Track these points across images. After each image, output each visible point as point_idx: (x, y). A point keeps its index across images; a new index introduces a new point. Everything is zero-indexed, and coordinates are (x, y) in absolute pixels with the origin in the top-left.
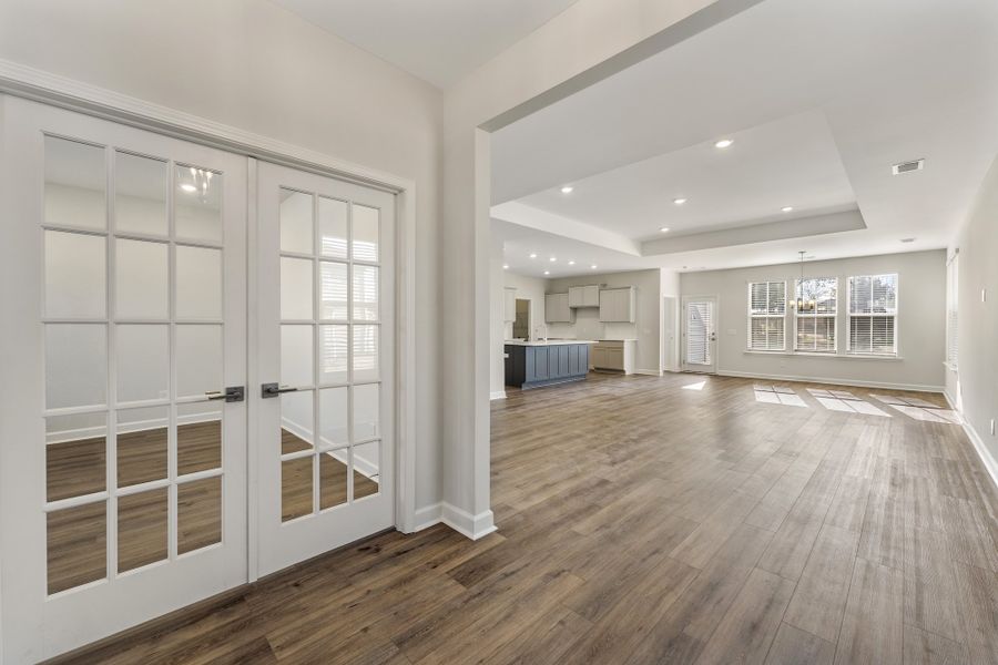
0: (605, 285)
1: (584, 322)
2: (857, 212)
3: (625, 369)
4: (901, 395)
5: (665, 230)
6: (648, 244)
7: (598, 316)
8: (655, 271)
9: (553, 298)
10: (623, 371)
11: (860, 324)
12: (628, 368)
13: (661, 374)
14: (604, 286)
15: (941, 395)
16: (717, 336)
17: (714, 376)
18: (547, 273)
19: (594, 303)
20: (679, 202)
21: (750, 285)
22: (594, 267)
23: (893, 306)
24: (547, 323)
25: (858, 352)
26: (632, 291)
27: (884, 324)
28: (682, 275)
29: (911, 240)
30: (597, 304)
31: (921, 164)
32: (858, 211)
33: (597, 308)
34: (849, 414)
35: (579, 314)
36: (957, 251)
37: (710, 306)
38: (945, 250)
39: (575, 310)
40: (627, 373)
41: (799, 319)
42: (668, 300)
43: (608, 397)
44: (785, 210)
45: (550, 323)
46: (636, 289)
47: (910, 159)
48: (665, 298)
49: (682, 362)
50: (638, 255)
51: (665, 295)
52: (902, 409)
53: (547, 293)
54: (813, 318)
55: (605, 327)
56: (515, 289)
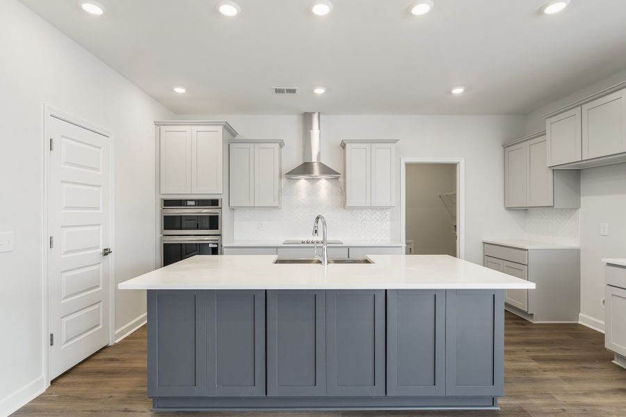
45: (521, 210)
53: (508, 143)
56: (394, 142)
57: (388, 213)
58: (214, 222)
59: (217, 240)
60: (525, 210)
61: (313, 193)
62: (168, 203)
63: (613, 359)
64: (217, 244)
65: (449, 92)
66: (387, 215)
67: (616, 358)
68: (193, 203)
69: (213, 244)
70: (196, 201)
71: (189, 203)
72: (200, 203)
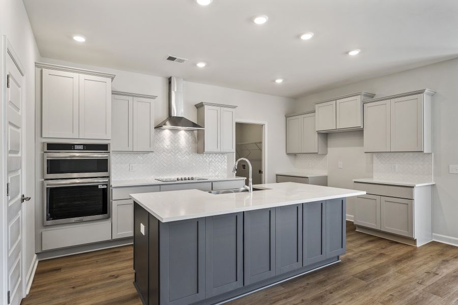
0: (372, 96)
1: (340, 152)
3: (416, 236)
7: (362, 145)
9: (296, 121)
10: (415, 241)
12: (421, 237)
14: (370, 97)
19: (356, 123)
24: (288, 154)
26: (426, 98)
30: (358, 124)
33: (358, 132)
35: (331, 142)
39: (326, 136)
40: (419, 245)
45: (293, 155)
46: (433, 95)
53: (289, 115)
55: (372, 158)
56: (234, 107)
57: (226, 157)
58: (102, 166)
59: (107, 182)
60: (295, 155)
61: (175, 141)
62: (52, 147)
63: (356, 229)
64: (107, 185)
65: (274, 81)
66: (225, 158)
67: (357, 228)
68: (81, 147)
69: (103, 185)
70: (84, 145)
71: (76, 147)
72: (88, 147)
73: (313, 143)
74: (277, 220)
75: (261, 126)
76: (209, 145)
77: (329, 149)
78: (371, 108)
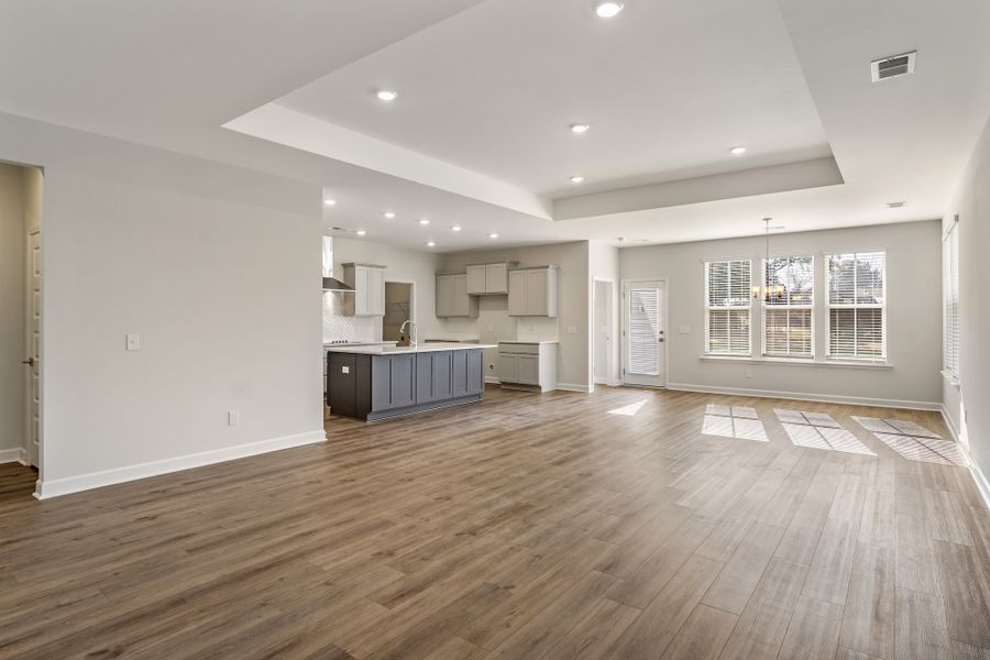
0: (516, 263)
1: (489, 316)
2: (830, 160)
3: (541, 383)
4: (891, 417)
5: (577, 180)
6: (561, 203)
7: (506, 308)
8: (581, 245)
9: (446, 281)
10: (540, 387)
11: (841, 318)
12: (545, 382)
13: (591, 389)
14: (515, 265)
15: (938, 415)
16: (666, 336)
17: (662, 391)
18: (431, 244)
19: (501, 289)
20: (579, 129)
21: (707, 265)
22: (494, 236)
23: (881, 295)
24: (438, 317)
25: (839, 359)
26: (551, 272)
27: (871, 317)
28: (621, 252)
29: (899, 205)
30: (505, 291)
31: (912, 57)
32: (832, 158)
33: (504, 297)
34: (823, 453)
35: (482, 304)
36: (957, 218)
37: (658, 292)
38: (940, 220)
39: (476, 298)
40: (543, 390)
41: (768, 311)
42: (602, 286)
43: (491, 434)
44: (734, 151)
45: (443, 318)
46: (558, 269)
47: (895, 51)
48: (598, 283)
49: (622, 372)
50: (550, 219)
51: (596, 278)
52: (891, 441)
53: (439, 274)
54: (785, 311)
55: (516, 322)
56: (383, 267)
65: (426, 244)
66: (372, 322)
73: (465, 305)
74: (437, 359)
75: (408, 286)
76: (360, 309)
77: (481, 313)
78: (516, 276)
